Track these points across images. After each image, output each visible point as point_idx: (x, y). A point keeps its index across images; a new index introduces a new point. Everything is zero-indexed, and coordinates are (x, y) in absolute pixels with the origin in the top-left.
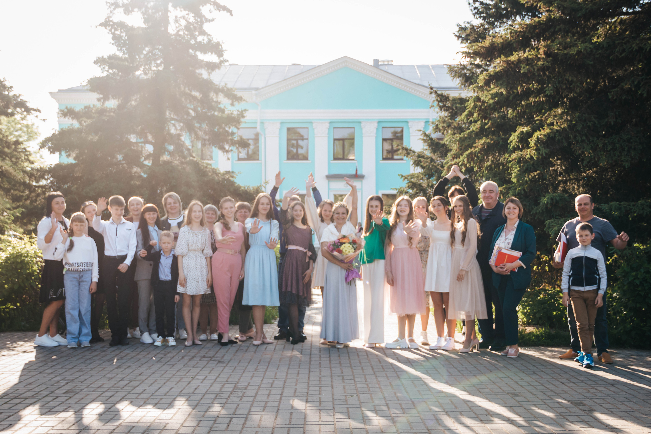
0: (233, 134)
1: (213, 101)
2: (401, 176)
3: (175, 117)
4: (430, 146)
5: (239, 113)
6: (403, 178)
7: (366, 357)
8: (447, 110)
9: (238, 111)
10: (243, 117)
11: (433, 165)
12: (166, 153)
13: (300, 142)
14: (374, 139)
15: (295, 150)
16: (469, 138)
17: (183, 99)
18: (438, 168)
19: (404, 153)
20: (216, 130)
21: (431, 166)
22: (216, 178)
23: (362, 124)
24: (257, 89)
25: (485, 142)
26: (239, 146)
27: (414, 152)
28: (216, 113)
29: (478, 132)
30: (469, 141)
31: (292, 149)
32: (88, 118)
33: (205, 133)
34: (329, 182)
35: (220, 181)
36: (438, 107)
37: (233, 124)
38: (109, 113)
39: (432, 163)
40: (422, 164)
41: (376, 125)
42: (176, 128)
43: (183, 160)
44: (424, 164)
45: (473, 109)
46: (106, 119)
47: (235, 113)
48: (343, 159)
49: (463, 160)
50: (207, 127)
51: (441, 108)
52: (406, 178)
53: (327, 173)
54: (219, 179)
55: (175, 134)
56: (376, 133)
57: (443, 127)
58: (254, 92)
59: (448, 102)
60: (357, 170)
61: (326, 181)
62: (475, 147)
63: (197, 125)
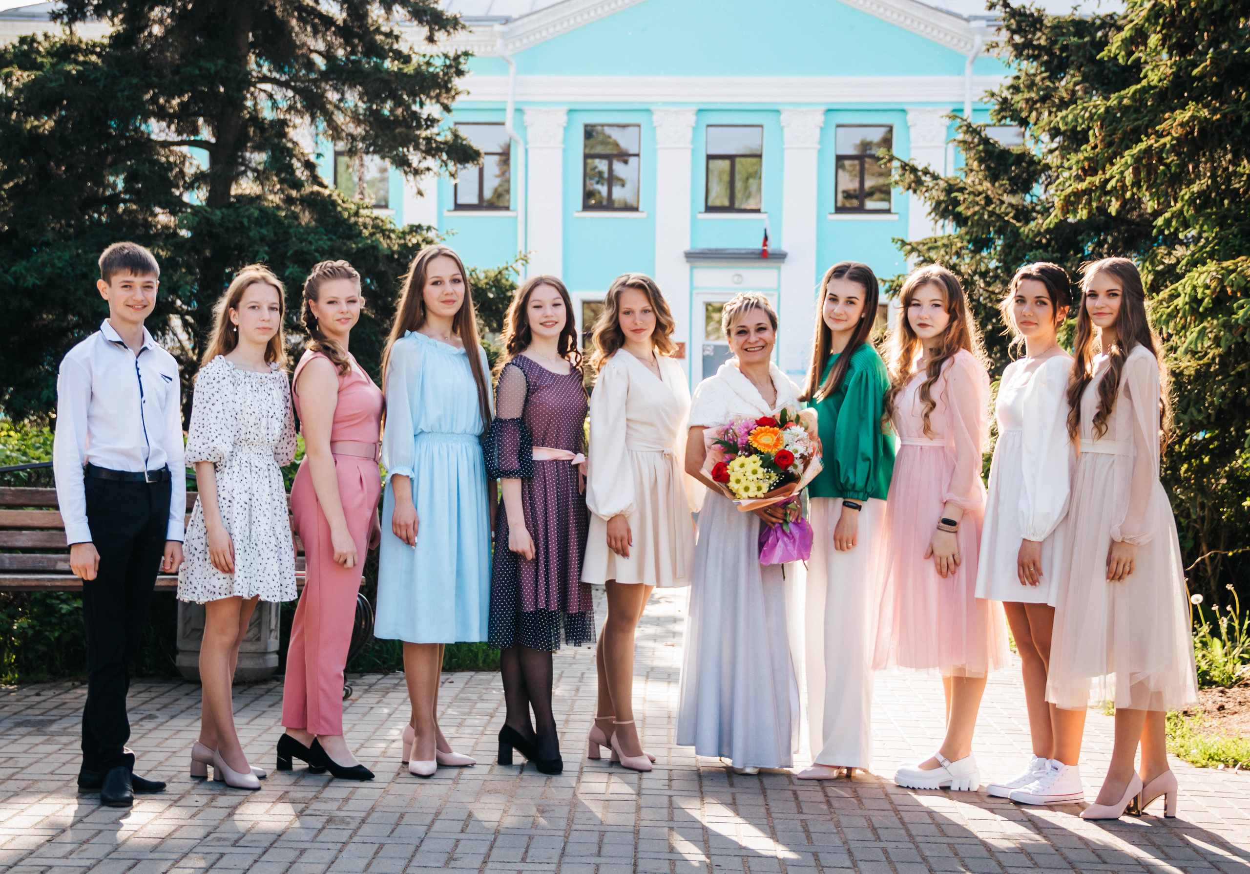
0: (431, 122)
1: (378, 30)
2: (899, 244)
3: (276, 75)
4: (981, 161)
5: (448, 62)
6: (909, 247)
7: (824, 807)
8: (1036, 58)
9: (446, 56)
10: (460, 73)
11: (992, 214)
12: (250, 174)
13: (619, 168)
14: (814, 155)
15: (603, 190)
16: (1137, 110)
17: (294, 22)
18: (1008, 221)
19: (908, 181)
20: (386, 112)
21: (986, 217)
22: (384, 244)
23: (783, 117)
24: (506, 21)
25: (1193, 118)
26: (449, 157)
27: (935, 177)
28: (387, 64)
29: (1167, 88)
30: (1136, 119)
31: (599, 187)
32: (23, 68)
33: (356, 118)
34: (692, 268)
35: (393, 252)
36: (1010, 49)
37: (432, 94)
38: (86, 55)
39: (990, 208)
40: (960, 209)
41: (819, 118)
42: (275, 106)
43: (294, 193)
44: (968, 208)
45: (1147, 19)
46: (72, 69)
47: (439, 63)
48: (731, 208)
49: (1122, 173)
50: (360, 104)
51: (1019, 51)
52: (913, 249)
53: (687, 248)
54: (389, 247)
55: (272, 122)
56: (821, 142)
57: (1027, 101)
58: (497, 27)
59: (1039, 34)
60: (766, 238)
61: (685, 267)
62: (1160, 135)
63: (333, 96)
